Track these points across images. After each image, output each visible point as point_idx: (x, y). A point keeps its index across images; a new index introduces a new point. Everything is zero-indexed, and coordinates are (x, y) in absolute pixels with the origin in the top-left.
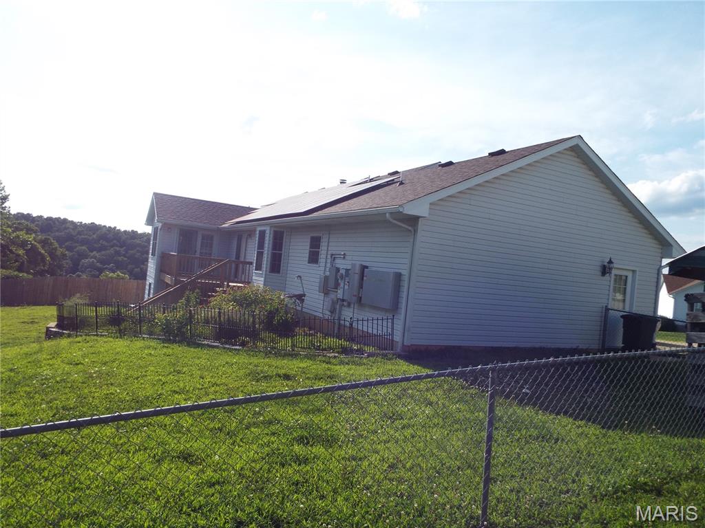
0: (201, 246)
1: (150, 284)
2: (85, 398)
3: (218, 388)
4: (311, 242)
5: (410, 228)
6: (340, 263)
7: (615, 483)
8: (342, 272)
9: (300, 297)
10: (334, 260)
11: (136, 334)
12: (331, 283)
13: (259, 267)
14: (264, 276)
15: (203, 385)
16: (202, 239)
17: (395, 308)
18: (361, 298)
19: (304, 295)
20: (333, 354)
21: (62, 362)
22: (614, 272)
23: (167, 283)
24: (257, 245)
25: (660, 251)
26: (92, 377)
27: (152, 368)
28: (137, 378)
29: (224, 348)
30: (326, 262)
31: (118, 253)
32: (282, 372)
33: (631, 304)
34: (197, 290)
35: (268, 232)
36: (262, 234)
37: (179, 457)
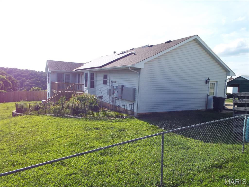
0: (66, 78)
1: (48, 93)
2: (27, 141)
3: (73, 135)
4: (104, 77)
5: (138, 72)
6: (114, 84)
7: (206, 165)
8: (115, 87)
9: (101, 97)
10: (112, 83)
11: (44, 114)
12: (112, 92)
13: (86, 86)
14: (88, 89)
15: (68, 134)
16: (66, 76)
17: (134, 100)
18: (122, 97)
19: (102, 96)
20: (113, 118)
21: (19, 126)
22: (210, 82)
23: (54, 93)
24: (85, 78)
25: (226, 74)
26: (29, 132)
27: (50, 128)
28: (45, 132)
29: (75, 118)
30: (109, 84)
31: (36, 80)
32: (95, 127)
33: (216, 93)
34: (65, 96)
35: (88, 73)
36: (87, 74)
37: (60, 164)
